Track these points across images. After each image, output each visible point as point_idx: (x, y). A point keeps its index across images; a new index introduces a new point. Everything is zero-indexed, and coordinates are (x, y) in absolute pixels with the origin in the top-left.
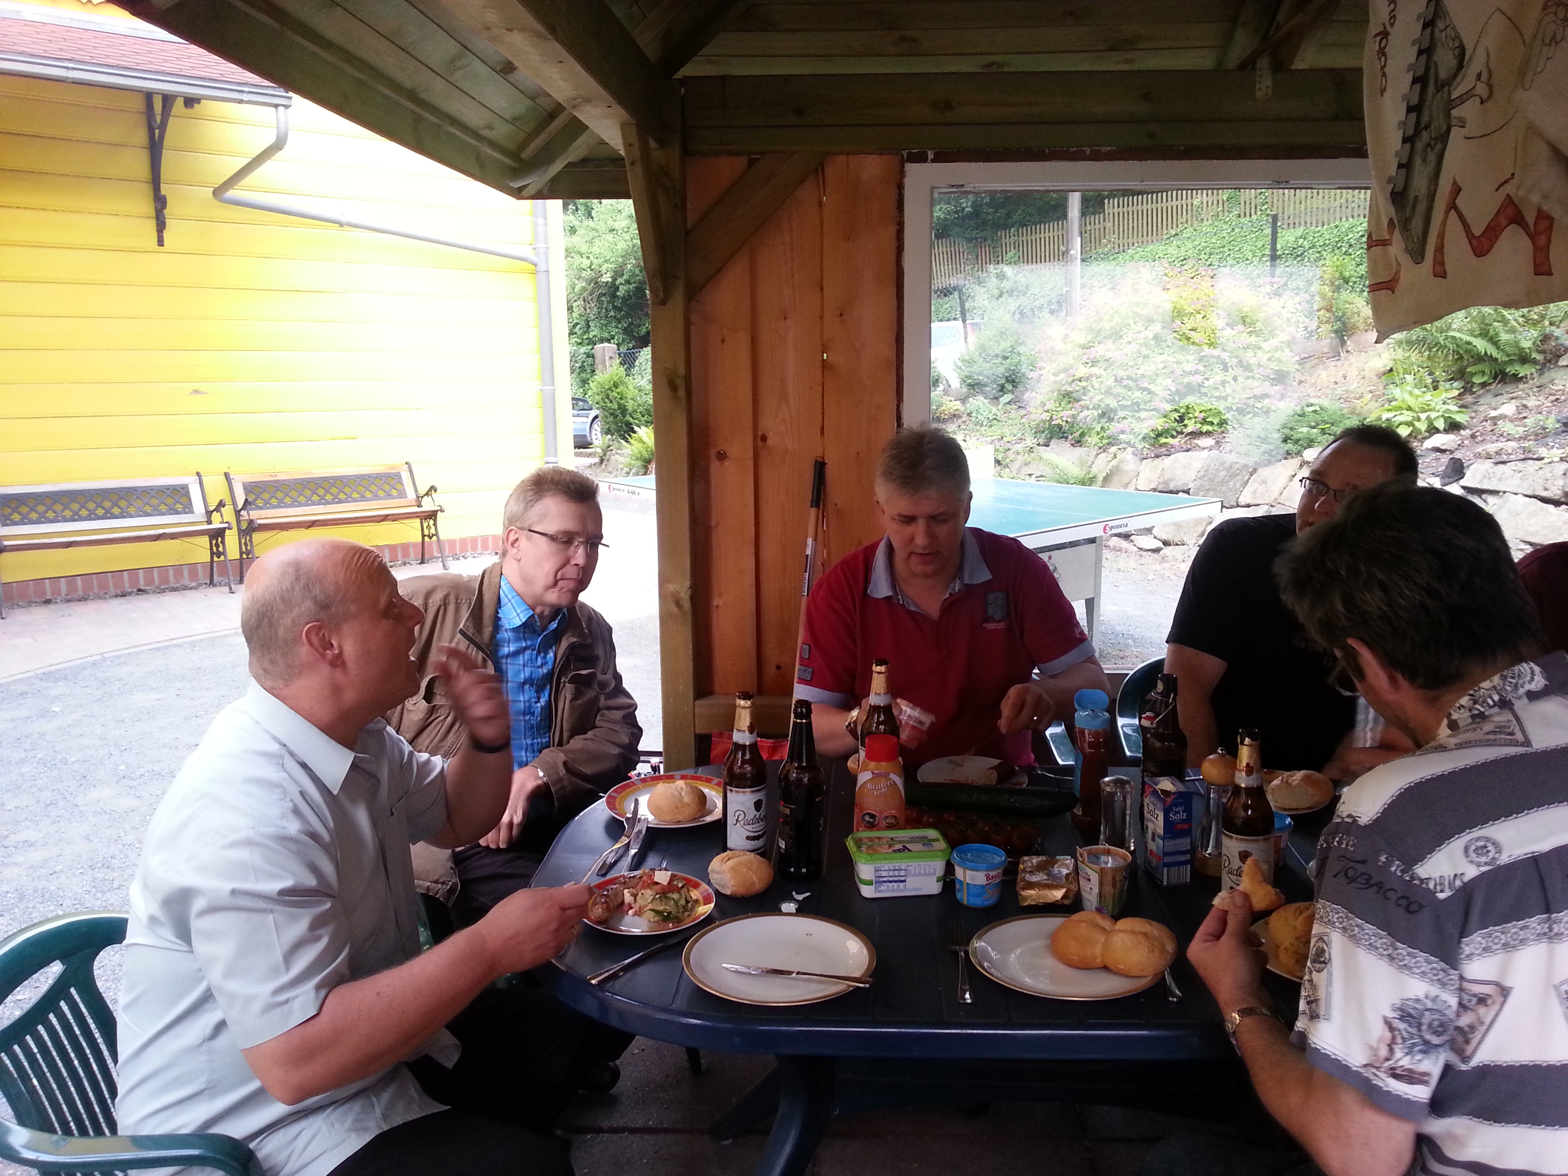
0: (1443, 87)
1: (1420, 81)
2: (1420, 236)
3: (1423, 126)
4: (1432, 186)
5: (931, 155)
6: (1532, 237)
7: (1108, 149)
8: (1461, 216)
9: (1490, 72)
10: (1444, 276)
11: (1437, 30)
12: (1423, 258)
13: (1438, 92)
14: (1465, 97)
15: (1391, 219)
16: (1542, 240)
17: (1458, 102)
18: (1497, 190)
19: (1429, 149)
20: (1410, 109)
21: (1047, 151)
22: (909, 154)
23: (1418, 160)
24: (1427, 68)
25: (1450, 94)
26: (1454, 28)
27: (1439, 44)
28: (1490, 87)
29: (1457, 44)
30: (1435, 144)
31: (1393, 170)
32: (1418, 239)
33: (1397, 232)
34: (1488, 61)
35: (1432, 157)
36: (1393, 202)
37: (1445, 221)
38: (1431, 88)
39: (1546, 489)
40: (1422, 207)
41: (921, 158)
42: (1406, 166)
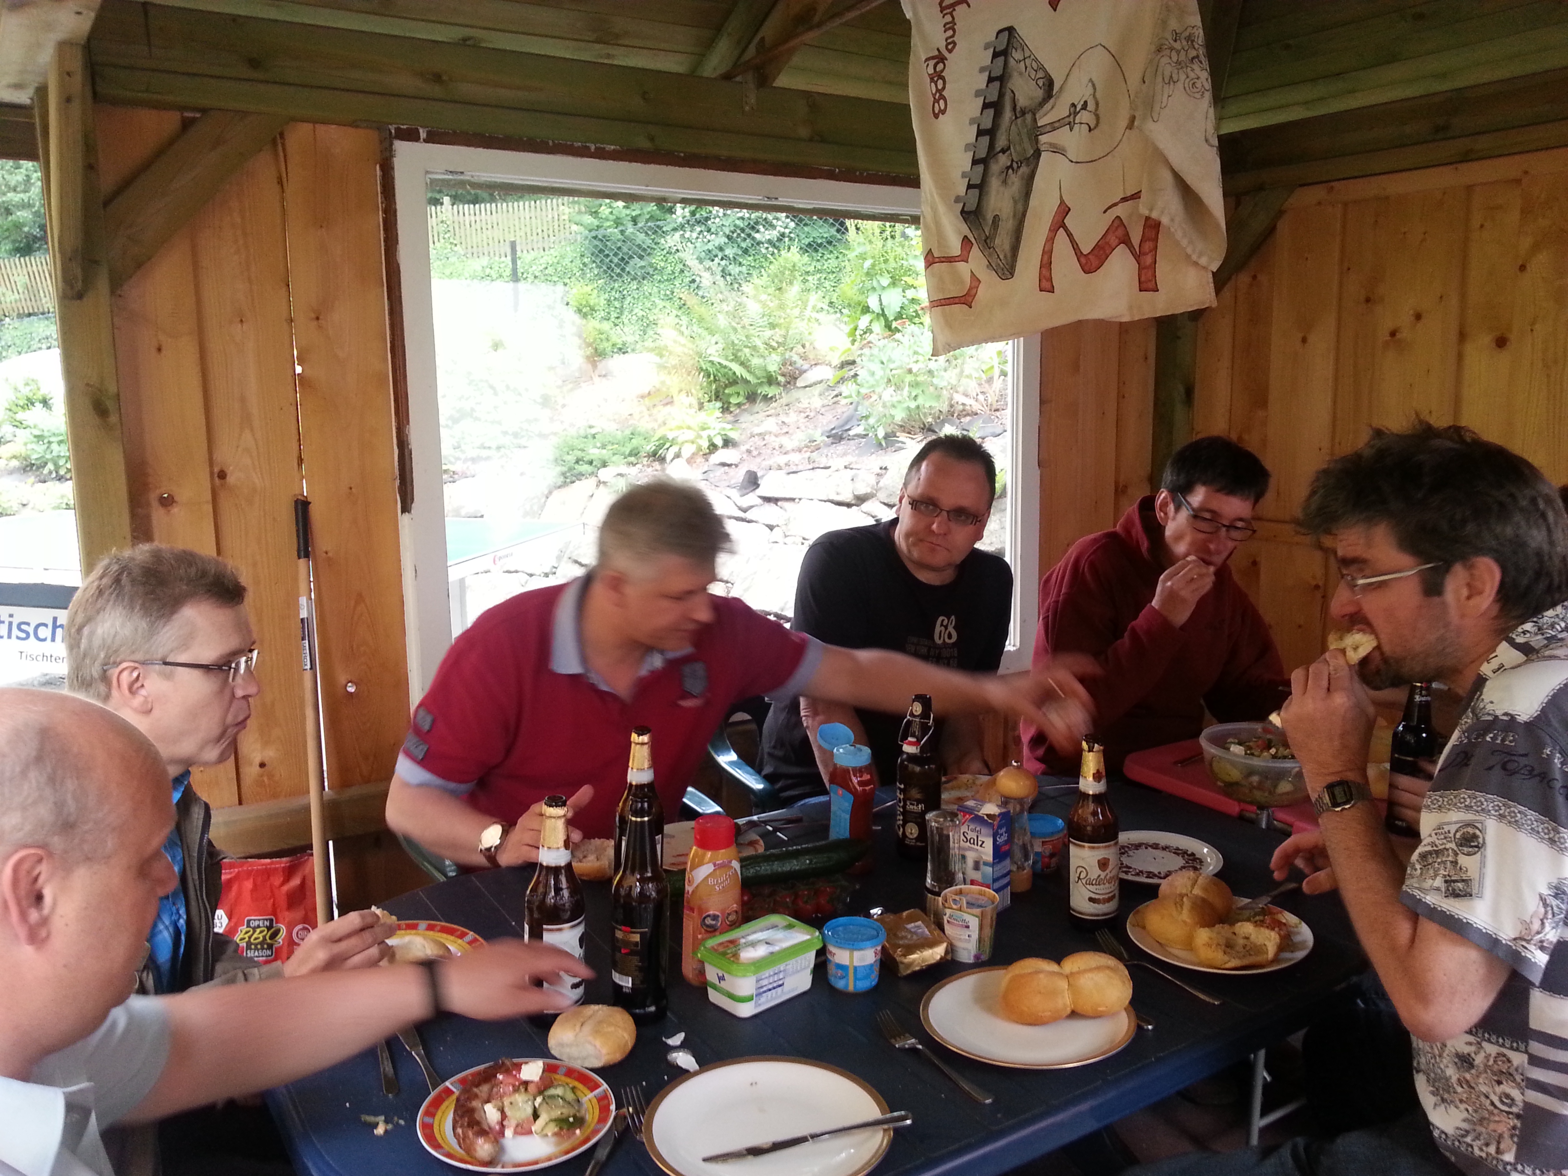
0: (1023, 113)
1: (994, 106)
2: (1009, 255)
3: (999, 149)
4: (1020, 207)
5: (423, 134)
6: (1138, 257)
7: (612, 147)
8: (1070, 235)
9: (1097, 104)
10: (1052, 290)
11: (1012, 62)
12: (1012, 275)
13: (1016, 118)
14: (1057, 125)
15: (966, 236)
16: (1148, 260)
17: (1048, 128)
18: (1105, 212)
19: (1010, 171)
20: (980, 133)
21: (551, 143)
22: (398, 130)
23: (994, 183)
24: (1001, 95)
25: (1035, 120)
26: (1036, 60)
27: (1015, 74)
28: (1098, 117)
29: (1041, 74)
30: (1019, 167)
31: (961, 189)
32: (1005, 256)
33: (975, 248)
34: (1095, 92)
35: (1016, 181)
36: (965, 220)
37: (1051, 240)
38: (1008, 114)
39: (838, 494)
40: (1007, 226)
41: (411, 136)
42: (979, 187)
